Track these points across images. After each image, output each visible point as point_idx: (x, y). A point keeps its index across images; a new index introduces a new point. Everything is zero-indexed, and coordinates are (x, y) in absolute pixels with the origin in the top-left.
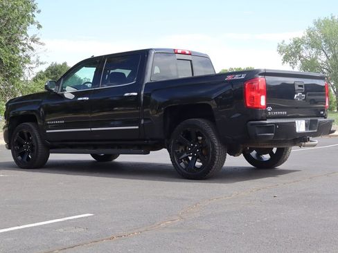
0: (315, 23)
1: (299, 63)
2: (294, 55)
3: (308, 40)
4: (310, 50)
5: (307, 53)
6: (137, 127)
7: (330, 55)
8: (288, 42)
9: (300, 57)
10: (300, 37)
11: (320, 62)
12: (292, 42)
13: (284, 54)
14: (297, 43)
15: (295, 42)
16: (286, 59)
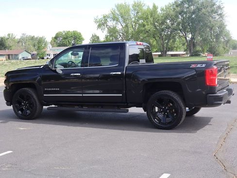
0: (116, 6)
1: (106, 29)
2: (103, 24)
3: (111, 16)
4: (112, 22)
5: (111, 23)
6: (121, 95)
7: (124, 25)
8: (100, 17)
9: (107, 26)
10: (107, 14)
11: (118, 29)
12: (102, 17)
13: (98, 24)
14: (105, 18)
15: (104, 17)
16: (99, 26)
